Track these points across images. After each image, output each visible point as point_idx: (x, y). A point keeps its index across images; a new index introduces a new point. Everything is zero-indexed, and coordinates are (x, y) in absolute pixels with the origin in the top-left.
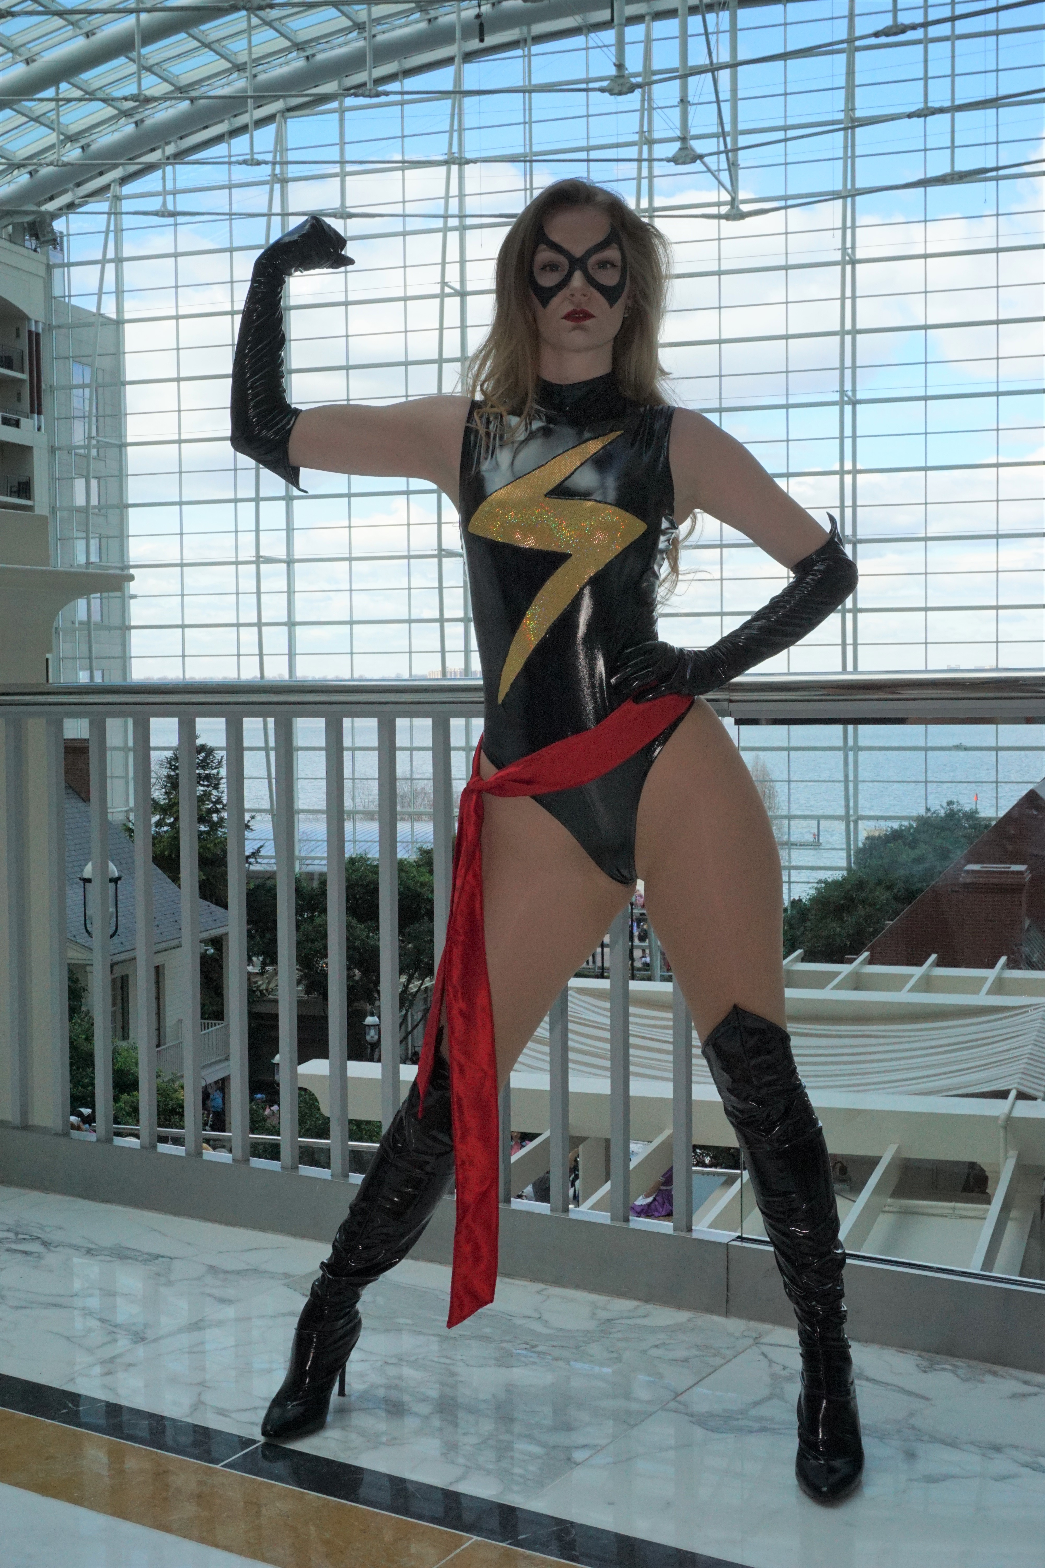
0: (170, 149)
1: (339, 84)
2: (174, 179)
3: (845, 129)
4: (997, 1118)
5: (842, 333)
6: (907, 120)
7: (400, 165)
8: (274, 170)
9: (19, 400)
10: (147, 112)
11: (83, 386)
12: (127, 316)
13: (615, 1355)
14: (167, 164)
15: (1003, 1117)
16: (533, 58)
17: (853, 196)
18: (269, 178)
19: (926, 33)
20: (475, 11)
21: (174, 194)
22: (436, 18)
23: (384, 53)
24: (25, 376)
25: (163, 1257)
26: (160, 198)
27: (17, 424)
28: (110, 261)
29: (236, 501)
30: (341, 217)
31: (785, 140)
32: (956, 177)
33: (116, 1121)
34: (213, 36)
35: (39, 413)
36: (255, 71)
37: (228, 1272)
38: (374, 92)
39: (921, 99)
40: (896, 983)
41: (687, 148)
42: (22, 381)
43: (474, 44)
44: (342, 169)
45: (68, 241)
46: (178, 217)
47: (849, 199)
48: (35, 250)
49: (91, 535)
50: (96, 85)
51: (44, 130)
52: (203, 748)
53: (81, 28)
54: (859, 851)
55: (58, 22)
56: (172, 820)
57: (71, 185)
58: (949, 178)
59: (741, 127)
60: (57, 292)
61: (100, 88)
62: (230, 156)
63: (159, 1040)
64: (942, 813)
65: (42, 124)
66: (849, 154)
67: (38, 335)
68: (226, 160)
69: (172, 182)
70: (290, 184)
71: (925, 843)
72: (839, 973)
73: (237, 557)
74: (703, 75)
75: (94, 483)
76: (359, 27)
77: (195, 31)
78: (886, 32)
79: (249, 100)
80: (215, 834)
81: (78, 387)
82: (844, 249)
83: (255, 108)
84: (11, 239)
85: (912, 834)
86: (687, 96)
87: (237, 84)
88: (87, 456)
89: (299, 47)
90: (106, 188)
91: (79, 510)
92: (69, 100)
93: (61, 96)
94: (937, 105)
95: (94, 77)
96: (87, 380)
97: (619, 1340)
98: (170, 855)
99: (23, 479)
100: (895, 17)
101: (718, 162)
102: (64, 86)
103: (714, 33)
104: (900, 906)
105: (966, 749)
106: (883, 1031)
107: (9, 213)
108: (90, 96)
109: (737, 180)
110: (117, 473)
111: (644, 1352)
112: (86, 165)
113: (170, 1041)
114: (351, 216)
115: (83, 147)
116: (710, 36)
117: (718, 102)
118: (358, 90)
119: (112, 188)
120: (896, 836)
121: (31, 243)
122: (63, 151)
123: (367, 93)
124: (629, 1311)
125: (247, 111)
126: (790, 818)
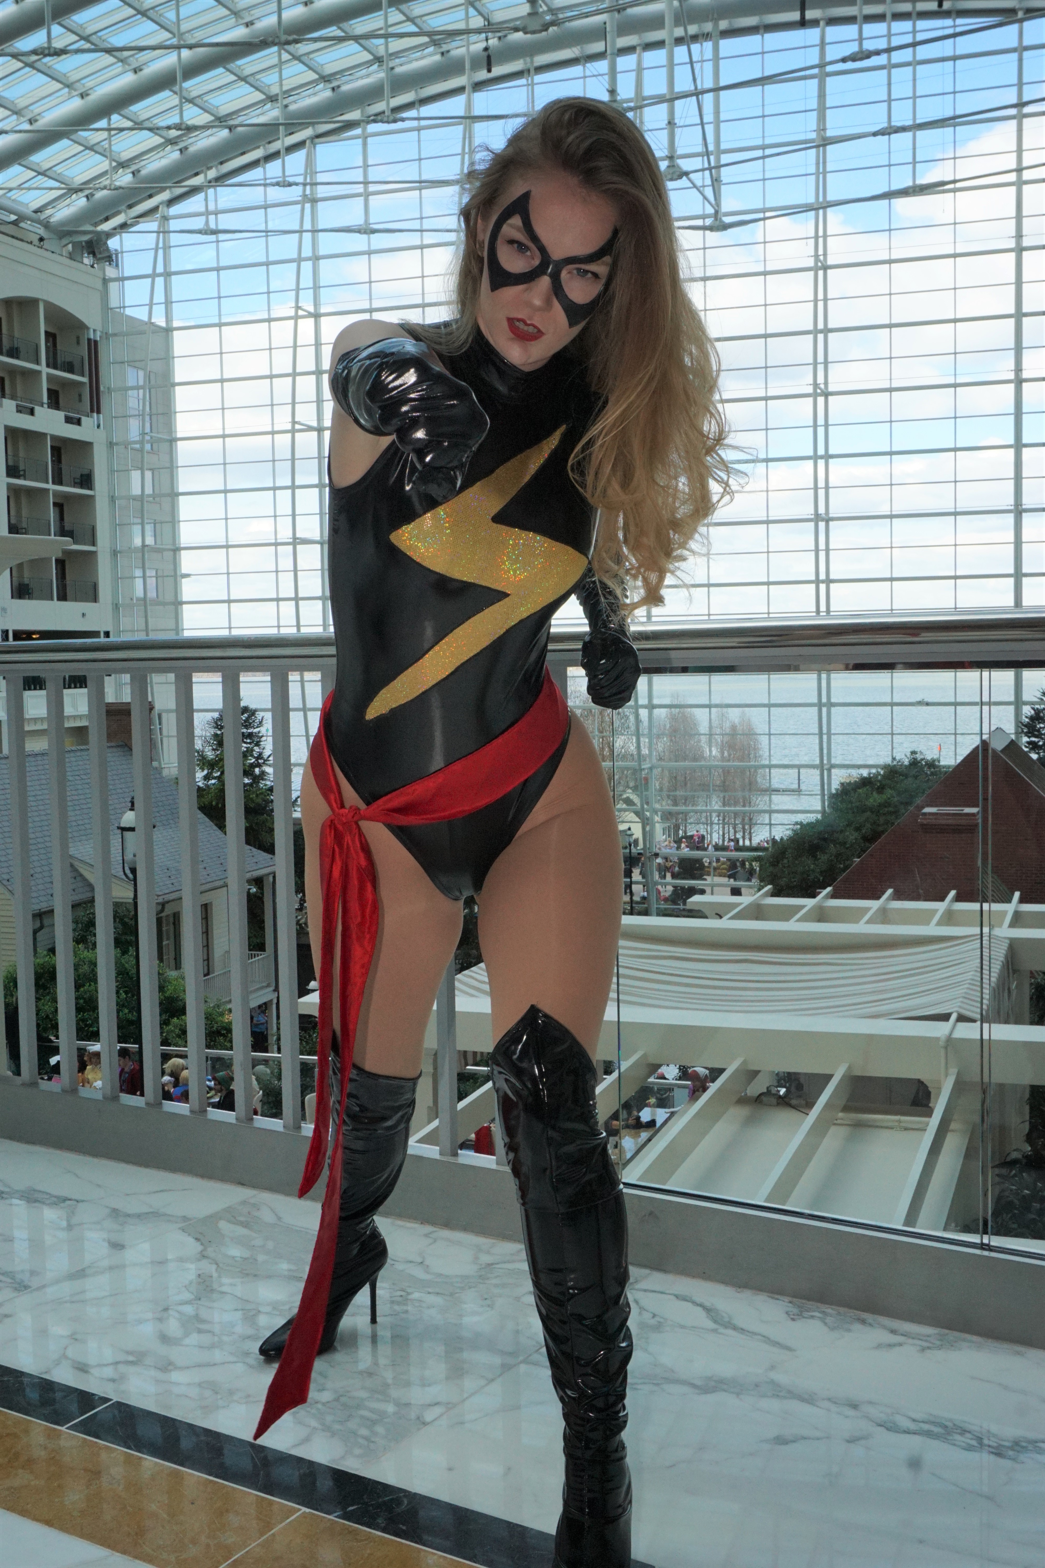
0: (212, 174)
1: (362, 113)
2: (216, 201)
3: (817, 147)
4: (938, 1039)
5: (815, 332)
6: (872, 138)
7: (418, 184)
8: (304, 191)
9: (80, 400)
10: (191, 141)
11: (137, 388)
12: (176, 324)
13: (488, 1302)
14: (210, 187)
15: (943, 1038)
16: (535, 87)
17: (824, 208)
18: (300, 198)
19: (889, 59)
20: (483, 45)
21: (216, 214)
22: (448, 51)
23: (400, 84)
24: (85, 380)
25: (70, 1200)
26: (203, 218)
27: (78, 422)
28: (160, 275)
29: (275, 489)
30: (365, 233)
31: (764, 157)
32: (917, 189)
33: (165, 1042)
34: (248, 71)
35: (99, 412)
36: (285, 102)
37: (129, 1215)
38: (391, 118)
39: (886, 119)
40: (854, 916)
41: (673, 166)
42: (82, 384)
43: (483, 75)
44: (366, 189)
45: (122, 257)
46: (220, 235)
47: (821, 212)
48: (92, 266)
49: (146, 521)
50: (143, 116)
51: (98, 157)
52: (245, 710)
53: (129, 65)
54: (832, 796)
55: (108, 59)
56: (219, 773)
57: (123, 207)
58: (911, 190)
59: (723, 146)
60: (114, 302)
61: (148, 119)
62: (266, 179)
63: (208, 970)
64: (906, 763)
65: (96, 152)
66: (821, 170)
67: (96, 342)
68: (262, 182)
69: (213, 203)
70: (319, 203)
71: (890, 788)
72: (804, 906)
73: (276, 539)
74: (689, 99)
75: (148, 475)
76: (378, 60)
77: (231, 66)
78: (853, 58)
79: (281, 127)
80: (257, 786)
81: (132, 388)
82: (816, 256)
83: (286, 136)
84: (71, 257)
85: (880, 781)
86: (673, 119)
87: (271, 114)
88: (141, 450)
89: (325, 79)
90: (155, 209)
91: (135, 498)
92: (121, 130)
93: (113, 126)
94: (899, 124)
95: (142, 109)
96: (141, 383)
97: (496, 1286)
98: (217, 804)
99: (86, 472)
100: (861, 45)
101: (703, 179)
102: (115, 117)
103: (698, 62)
104: (867, 844)
105: (928, 704)
106: (843, 959)
107: (70, 233)
108: (139, 126)
109: (720, 196)
110: (168, 465)
111: (518, 1299)
112: (136, 188)
113: (218, 970)
114: (374, 231)
115: (133, 173)
116: (695, 65)
117: (702, 124)
118: (377, 118)
119: (160, 209)
120: (865, 782)
121: (87, 260)
122: (115, 177)
123: (385, 119)
124: (512, 1254)
125: (278, 139)
126: (770, 767)
